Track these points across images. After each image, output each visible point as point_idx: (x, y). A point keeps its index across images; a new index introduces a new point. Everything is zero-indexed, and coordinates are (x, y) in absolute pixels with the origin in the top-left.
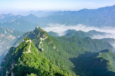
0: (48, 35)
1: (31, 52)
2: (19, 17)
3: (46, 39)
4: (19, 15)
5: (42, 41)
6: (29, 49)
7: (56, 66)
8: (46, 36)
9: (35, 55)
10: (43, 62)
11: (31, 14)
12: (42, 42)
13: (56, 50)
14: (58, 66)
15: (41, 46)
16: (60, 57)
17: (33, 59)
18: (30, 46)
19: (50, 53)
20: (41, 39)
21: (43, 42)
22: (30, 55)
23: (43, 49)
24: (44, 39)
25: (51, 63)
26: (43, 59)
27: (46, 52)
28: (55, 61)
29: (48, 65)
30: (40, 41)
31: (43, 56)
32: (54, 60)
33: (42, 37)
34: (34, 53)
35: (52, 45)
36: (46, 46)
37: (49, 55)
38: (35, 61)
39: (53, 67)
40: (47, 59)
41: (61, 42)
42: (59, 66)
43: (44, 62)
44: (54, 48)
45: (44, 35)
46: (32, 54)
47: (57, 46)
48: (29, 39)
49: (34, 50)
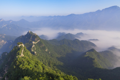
0: (40, 39)
1: (24, 56)
2: (10, 22)
3: (38, 42)
4: (10, 20)
5: (35, 44)
6: (22, 53)
7: (49, 67)
8: (38, 40)
9: (28, 58)
10: (36, 65)
11: (23, 19)
12: (34, 46)
13: (48, 52)
15: (33, 49)
16: (52, 59)
17: (26, 62)
18: (23, 51)
19: (43, 55)
20: (34, 42)
21: (35, 46)
22: (23, 59)
23: (35, 52)
24: (36, 43)
25: (44, 65)
26: (36, 62)
27: (39, 55)
28: (47, 63)
29: (41, 67)
30: (32, 45)
31: (36, 58)
32: (47, 62)
33: (34, 41)
34: (27, 57)
35: (44, 48)
36: (38, 49)
37: (42, 58)
38: (28, 65)
39: (46, 69)
40: (40, 61)
41: (52, 45)
42: (52, 67)
43: (37, 64)
44: (46, 50)
45: (36, 39)
46: (25, 58)
47: (48, 48)
48: (21, 44)
49: (27, 54)
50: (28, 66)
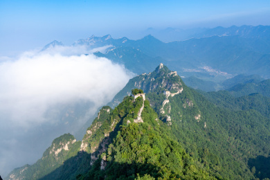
0: (184, 86)
1: (142, 121)
2: (123, 42)
3: (180, 94)
4: (124, 38)
5: (170, 98)
6: (140, 115)
7: (199, 163)
8: (180, 87)
9: (152, 129)
10: (169, 150)
12: (168, 101)
13: (201, 123)
14: (205, 165)
15: (165, 110)
16: (212, 143)
17: (146, 139)
18: (142, 109)
19: (187, 129)
20: (168, 93)
21: (170, 102)
22: (141, 128)
23: (169, 118)
24: (173, 95)
25: (187, 155)
26: (170, 143)
27: (176, 126)
28: (197, 151)
29: (181, 160)
30: (165, 99)
31: (169, 133)
32: (195, 148)
33: (169, 90)
34: (149, 126)
35: (192, 111)
36: (177, 110)
37: (184, 134)
38: (151, 145)
39: (192, 166)
40: (178, 143)
41: (216, 106)
42: (207, 165)
43: (171, 150)
44: (198, 118)
45: (174, 85)
46: (145, 128)
47: (204, 114)
48: (140, 93)
49: (151, 118)
50: (150, 147)
